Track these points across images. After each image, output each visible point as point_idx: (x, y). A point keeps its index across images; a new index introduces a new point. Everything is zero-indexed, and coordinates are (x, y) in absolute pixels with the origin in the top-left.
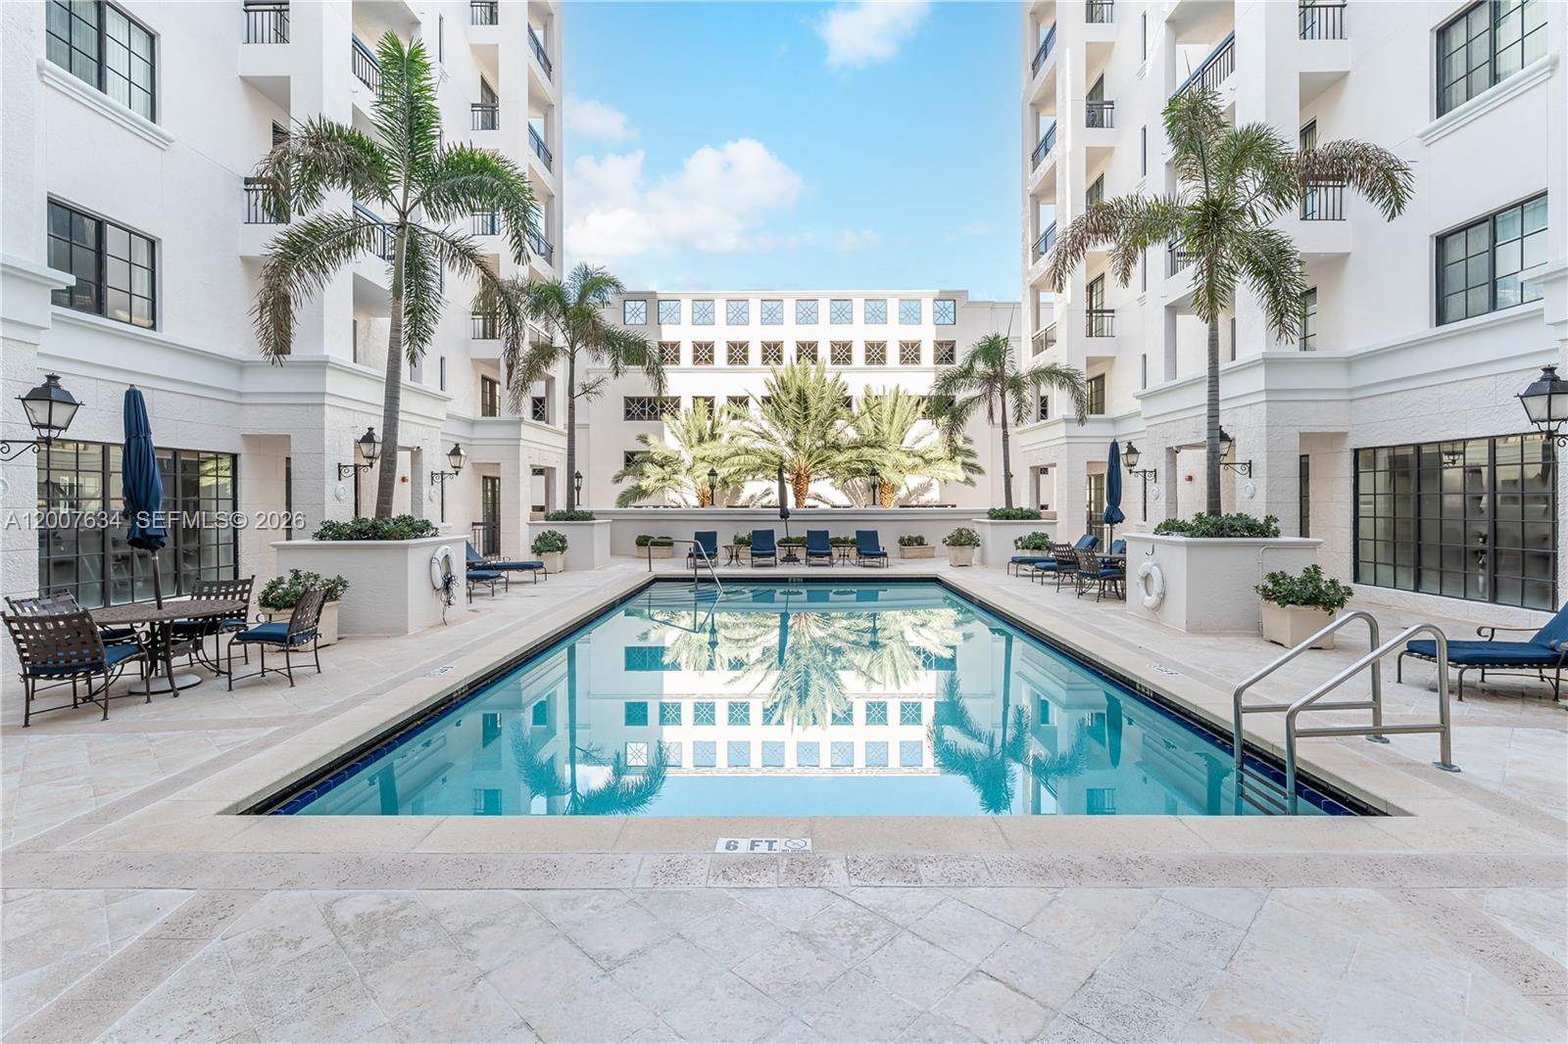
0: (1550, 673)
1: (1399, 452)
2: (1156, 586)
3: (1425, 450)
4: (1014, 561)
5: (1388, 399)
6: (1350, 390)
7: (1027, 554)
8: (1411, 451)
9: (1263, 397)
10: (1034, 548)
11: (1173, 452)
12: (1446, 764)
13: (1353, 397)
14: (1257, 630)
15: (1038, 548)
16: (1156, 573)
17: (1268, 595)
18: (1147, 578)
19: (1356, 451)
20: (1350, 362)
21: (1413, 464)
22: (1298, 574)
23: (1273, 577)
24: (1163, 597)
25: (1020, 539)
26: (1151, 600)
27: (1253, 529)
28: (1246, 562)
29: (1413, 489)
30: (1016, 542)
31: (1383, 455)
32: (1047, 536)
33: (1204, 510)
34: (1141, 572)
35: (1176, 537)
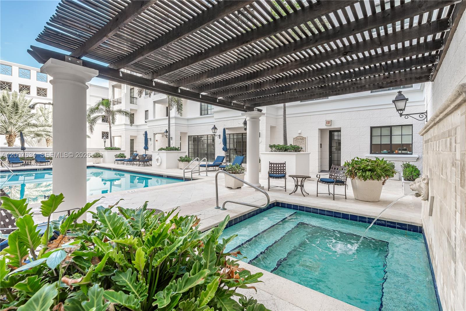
0: (215, 168)
1: (195, 137)
2: (160, 161)
3: (199, 136)
4: (116, 160)
5: (193, 127)
6: (188, 125)
7: (119, 159)
8: (197, 137)
9: (174, 124)
10: (121, 157)
11: (155, 134)
12: (207, 175)
13: (188, 126)
14: (178, 168)
15: (122, 157)
16: (160, 158)
17: (179, 161)
18: (157, 160)
19: (189, 136)
20: (188, 120)
21: (197, 139)
22: (184, 157)
23: (180, 157)
24: (161, 163)
25: (117, 155)
26: (158, 164)
27: (176, 149)
28: (176, 155)
29: (197, 143)
30: (115, 156)
31: (192, 137)
32: (124, 154)
33: (167, 146)
34: (156, 158)
35: (163, 151)
